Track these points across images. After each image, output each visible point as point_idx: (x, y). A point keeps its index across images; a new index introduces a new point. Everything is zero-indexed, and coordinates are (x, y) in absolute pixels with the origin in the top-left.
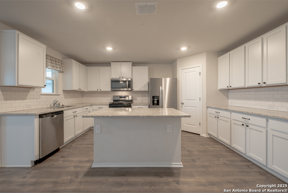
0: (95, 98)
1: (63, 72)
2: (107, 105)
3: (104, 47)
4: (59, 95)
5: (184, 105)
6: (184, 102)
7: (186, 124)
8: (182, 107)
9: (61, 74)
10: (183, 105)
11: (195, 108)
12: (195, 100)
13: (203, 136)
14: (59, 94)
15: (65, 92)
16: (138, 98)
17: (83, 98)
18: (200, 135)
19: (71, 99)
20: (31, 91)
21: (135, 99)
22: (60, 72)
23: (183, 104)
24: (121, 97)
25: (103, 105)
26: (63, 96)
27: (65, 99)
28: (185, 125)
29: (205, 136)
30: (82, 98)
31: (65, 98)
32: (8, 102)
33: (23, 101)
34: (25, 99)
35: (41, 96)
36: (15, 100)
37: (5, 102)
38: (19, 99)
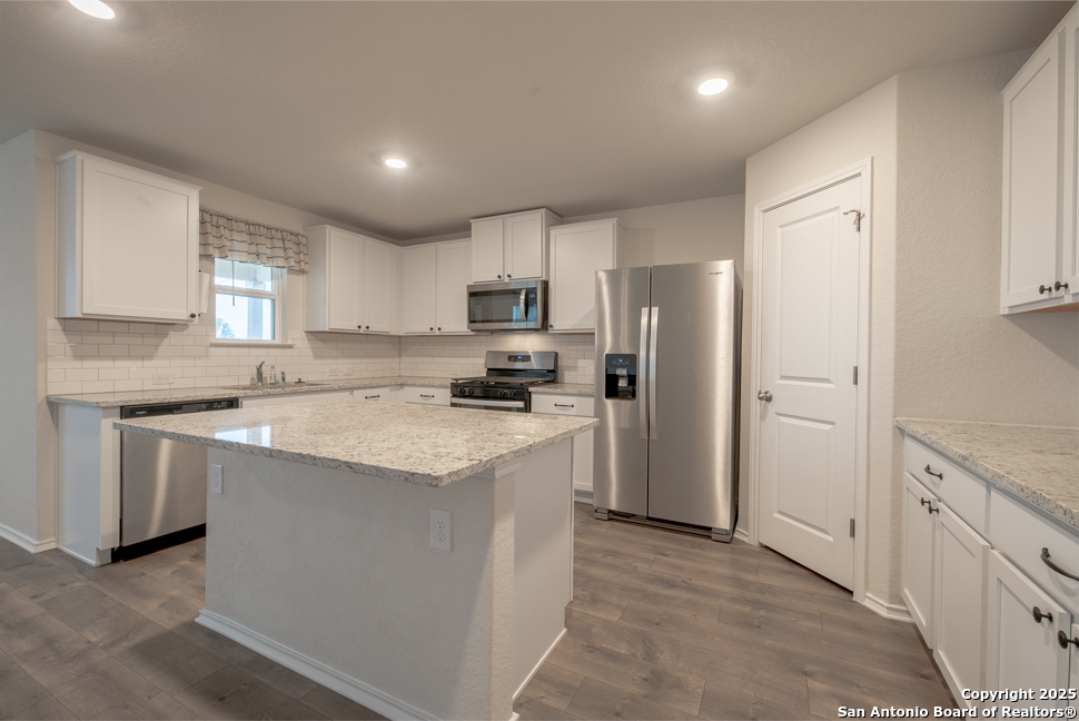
0: (437, 360)
1: (302, 272)
2: (445, 387)
3: (375, 158)
4: (291, 347)
5: (772, 408)
6: (772, 392)
7: (780, 512)
8: (763, 416)
9: (300, 279)
10: (769, 405)
11: (829, 427)
12: (827, 381)
13: (867, 603)
14: (290, 342)
15: (315, 335)
16: (581, 363)
17: (403, 359)
18: (851, 593)
19: (346, 361)
20: (171, 332)
21: (569, 368)
22: (291, 270)
23: (769, 399)
24: (513, 357)
25: (434, 386)
26: (309, 352)
27: (320, 361)
28: (777, 515)
29: (884, 613)
30: (397, 360)
31: (316, 356)
32: (88, 364)
33: (140, 363)
34: (151, 357)
35: (213, 349)
36: (114, 358)
37: (78, 364)
38: (129, 357)
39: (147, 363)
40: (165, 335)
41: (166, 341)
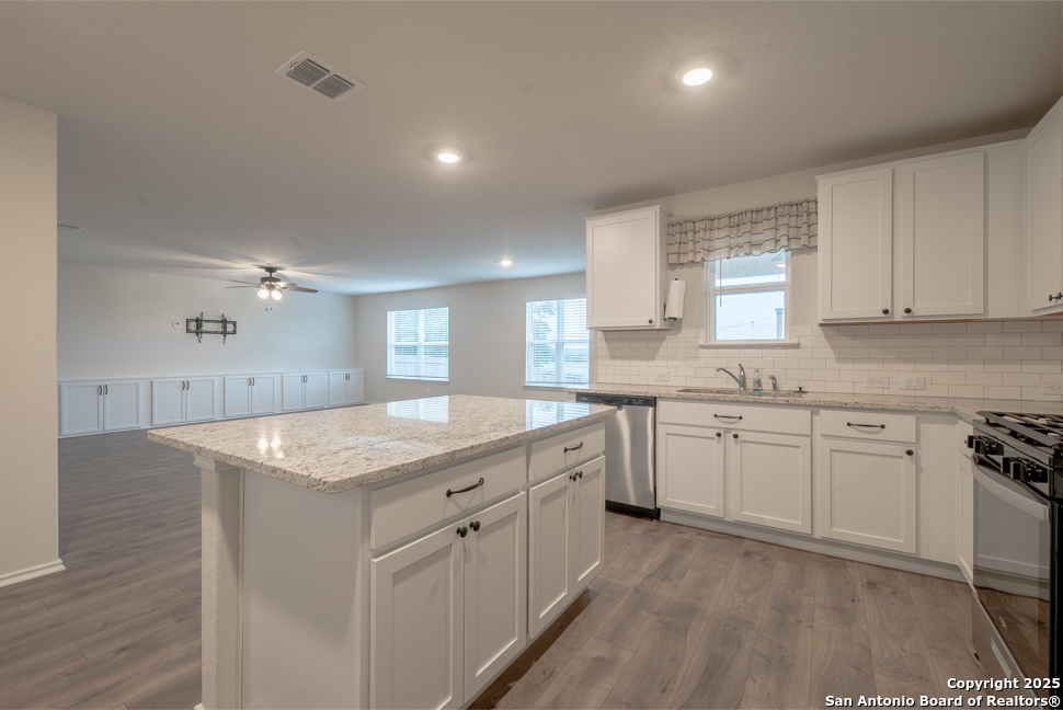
14: (793, 341)
15: (837, 329)
20: (668, 337)
26: (830, 353)
32: (618, 362)
33: (646, 363)
34: (651, 357)
35: (702, 351)
36: (630, 358)
37: (611, 362)
38: (640, 358)
39: (651, 363)
40: (663, 339)
41: (664, 344)
